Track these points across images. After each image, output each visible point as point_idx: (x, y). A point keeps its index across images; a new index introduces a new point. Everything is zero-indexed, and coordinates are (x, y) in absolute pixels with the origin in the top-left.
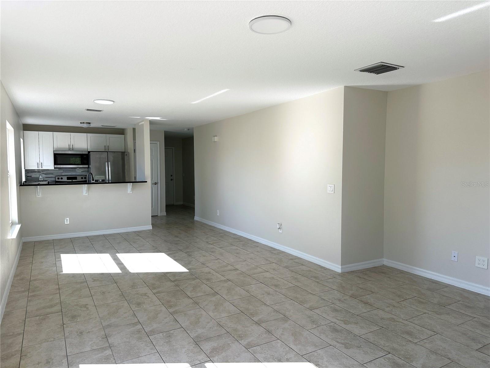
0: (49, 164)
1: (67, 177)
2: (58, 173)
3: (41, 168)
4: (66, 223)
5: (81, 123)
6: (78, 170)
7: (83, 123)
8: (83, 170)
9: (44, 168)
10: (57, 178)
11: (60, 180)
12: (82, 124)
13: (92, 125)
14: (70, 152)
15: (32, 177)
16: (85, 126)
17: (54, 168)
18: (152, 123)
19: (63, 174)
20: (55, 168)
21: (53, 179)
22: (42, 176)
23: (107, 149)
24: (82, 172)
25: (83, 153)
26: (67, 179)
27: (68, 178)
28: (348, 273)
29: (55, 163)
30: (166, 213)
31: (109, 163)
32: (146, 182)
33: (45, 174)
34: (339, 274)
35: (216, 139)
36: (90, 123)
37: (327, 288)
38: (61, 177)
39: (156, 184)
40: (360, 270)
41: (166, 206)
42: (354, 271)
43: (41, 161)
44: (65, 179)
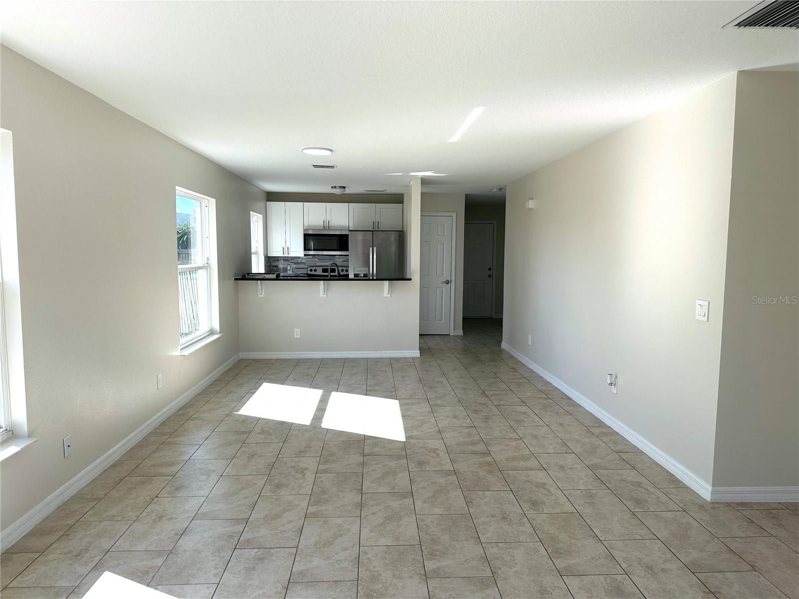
0: (297, 250)
1: (323, 269)
2: (312, 262)
3: (287, 256)
4: (296, 337)
5: (332, 187)
6: (338, 258)
7: (335, 187)
8: (344, 258)
9: (291, 255)
10: (309, 269)
11: (313, 273)
12: (334, 190)
13: (348, 191)
14: (325, 232)
15: (279, 267)
16: (338, 191)
17: (303, 256)
18: (424, 182)
19: (318, 264)
20: (305, 255)
21: (305, 271)
22: (290, 267)
23: (377, 227)
24: (343, 261)
25: (343, 233)
26: (323, 272)
27: (325, 270)
28: (728, 504)
29: (306, 248)
30: (462, 331)
31: (375, 248)
32: (410, 279)
33: (296, 264)
34: (702, 505)
35: (531, 204)
36: (344, 187)
37: (644, 532)
38: (315, 268)
39: (447, 284)
40: (766, 503)
41: (465, 319)
42: (749, 503)
43: (288, 245)
44: (319, 272)
